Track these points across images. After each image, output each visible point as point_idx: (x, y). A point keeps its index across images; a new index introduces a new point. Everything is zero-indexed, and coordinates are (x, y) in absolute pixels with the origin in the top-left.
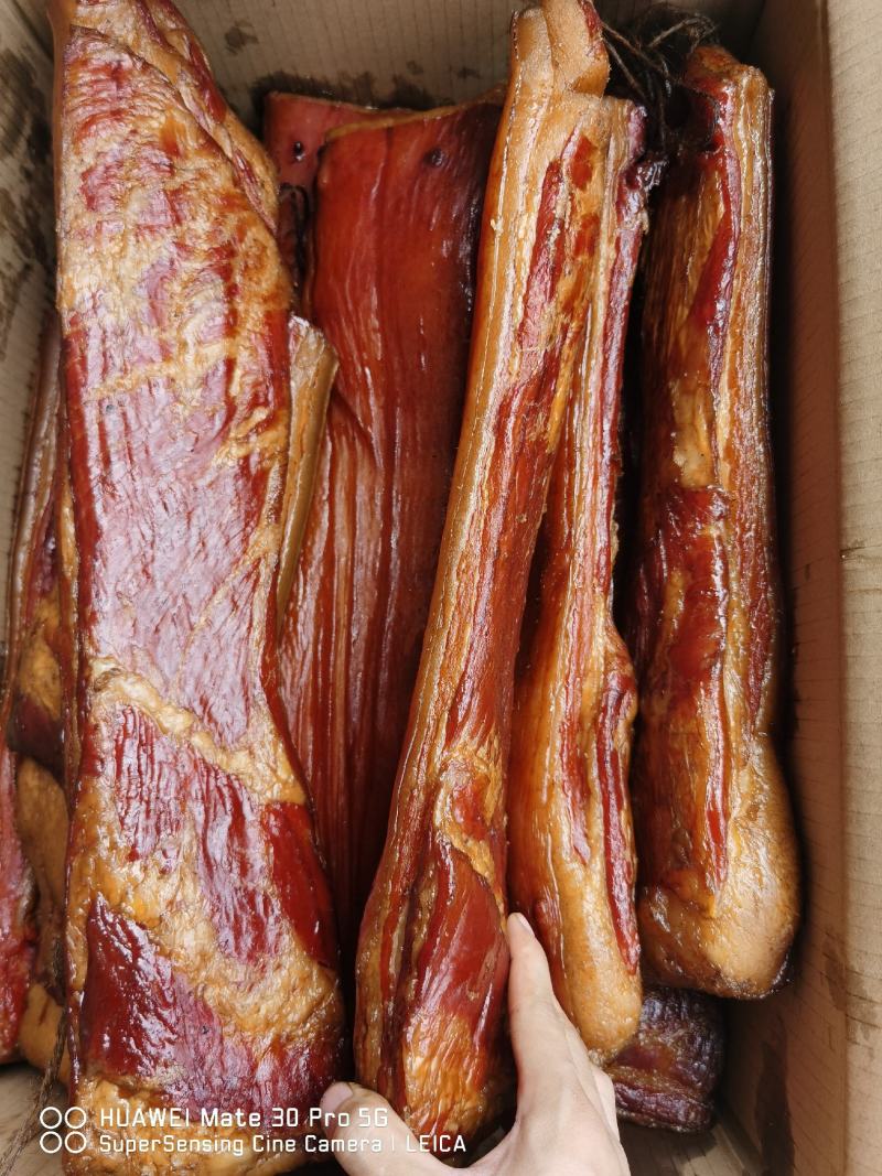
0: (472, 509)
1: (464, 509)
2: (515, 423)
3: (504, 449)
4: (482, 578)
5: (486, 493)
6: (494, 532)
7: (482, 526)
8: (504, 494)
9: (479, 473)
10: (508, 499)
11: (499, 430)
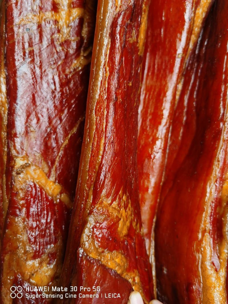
0: (100, 79)
1: (96, 79)
2: (120, 30)
3: (115, 44)
4: (108, 112)
5: (108, 69)
6: (113, 88)
7: (107, 86)
8: (117, 68)
9: (103, 59)
10: (119, 70)
11: (112, 35)
